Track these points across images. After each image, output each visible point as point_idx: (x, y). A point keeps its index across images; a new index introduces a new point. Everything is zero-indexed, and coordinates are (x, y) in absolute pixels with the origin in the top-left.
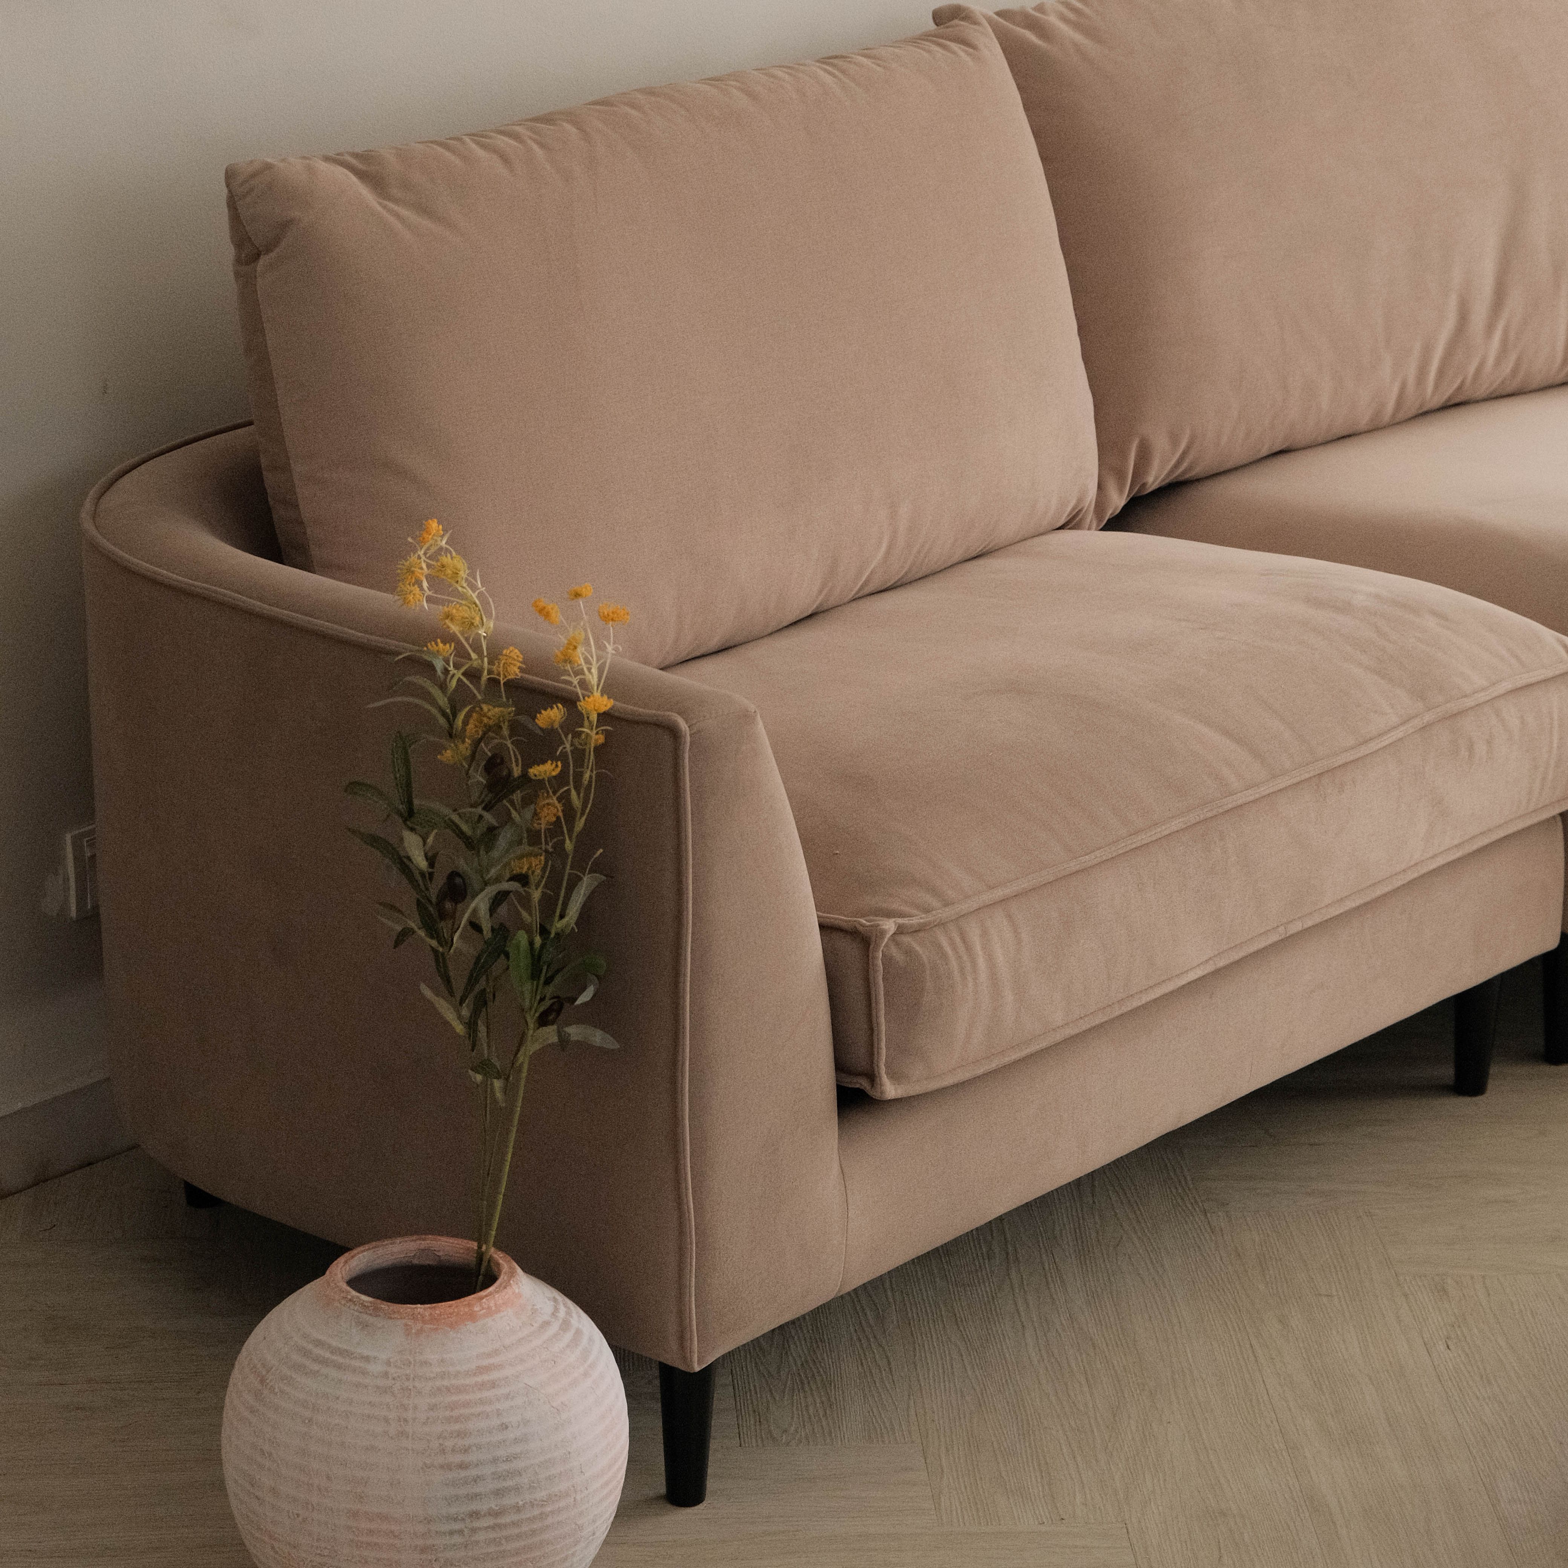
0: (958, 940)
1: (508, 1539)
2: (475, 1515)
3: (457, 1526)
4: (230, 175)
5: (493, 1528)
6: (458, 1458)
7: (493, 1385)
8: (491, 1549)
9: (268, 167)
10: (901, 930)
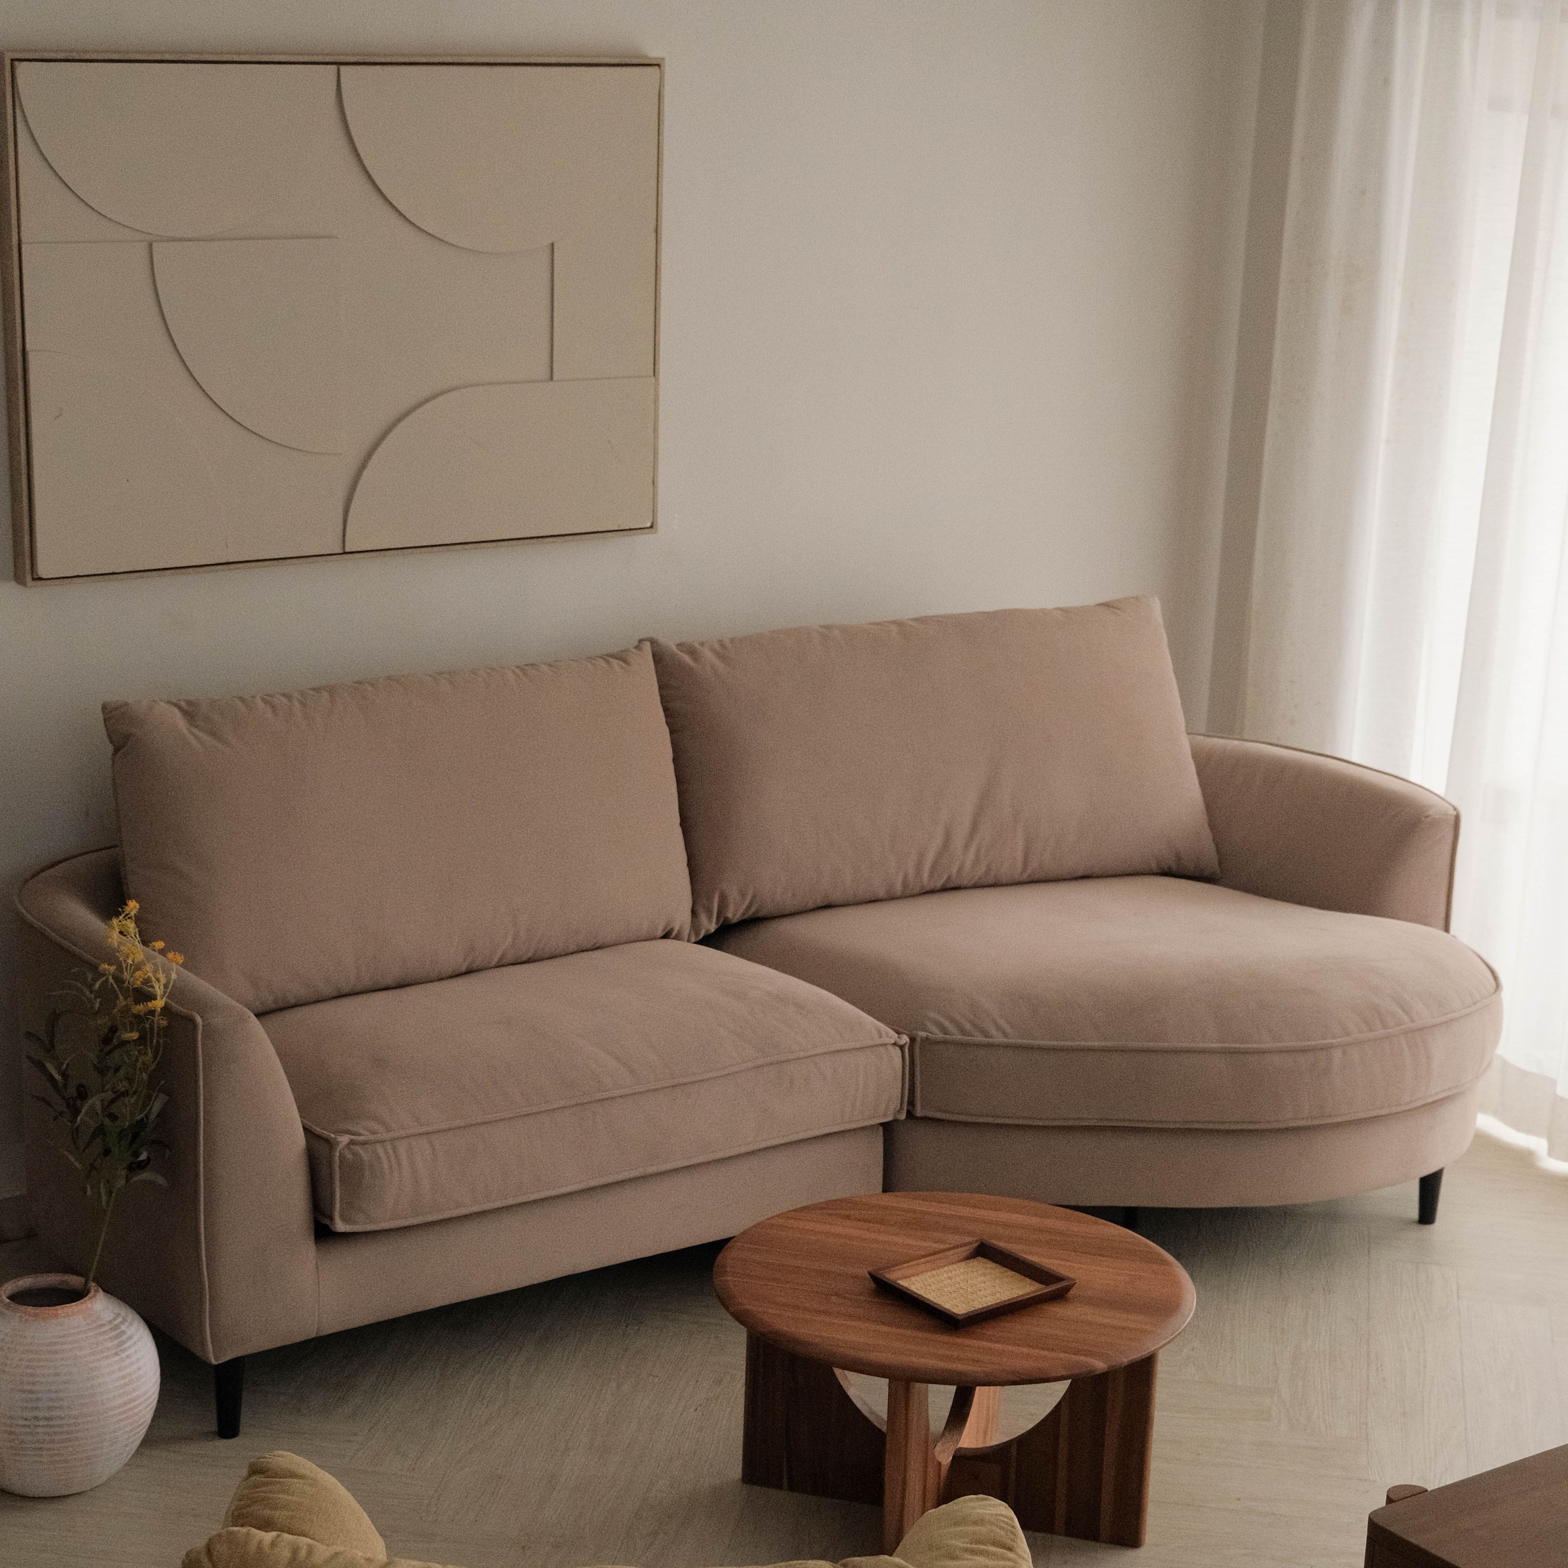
0: (391, 1152)
1: (55, 1433)
2: (36, 1418)
3: (27, 1423)
4: (104, 708)
5: (47, 1426)
6: (28, 1388)
7: (56, 1352)
8: (47, 1438)
9: (126, 704)
10: (352, 1142)
